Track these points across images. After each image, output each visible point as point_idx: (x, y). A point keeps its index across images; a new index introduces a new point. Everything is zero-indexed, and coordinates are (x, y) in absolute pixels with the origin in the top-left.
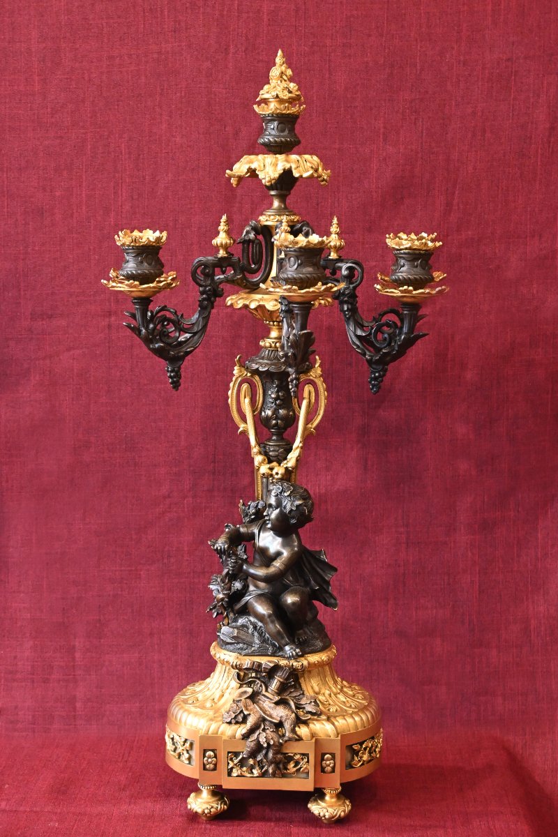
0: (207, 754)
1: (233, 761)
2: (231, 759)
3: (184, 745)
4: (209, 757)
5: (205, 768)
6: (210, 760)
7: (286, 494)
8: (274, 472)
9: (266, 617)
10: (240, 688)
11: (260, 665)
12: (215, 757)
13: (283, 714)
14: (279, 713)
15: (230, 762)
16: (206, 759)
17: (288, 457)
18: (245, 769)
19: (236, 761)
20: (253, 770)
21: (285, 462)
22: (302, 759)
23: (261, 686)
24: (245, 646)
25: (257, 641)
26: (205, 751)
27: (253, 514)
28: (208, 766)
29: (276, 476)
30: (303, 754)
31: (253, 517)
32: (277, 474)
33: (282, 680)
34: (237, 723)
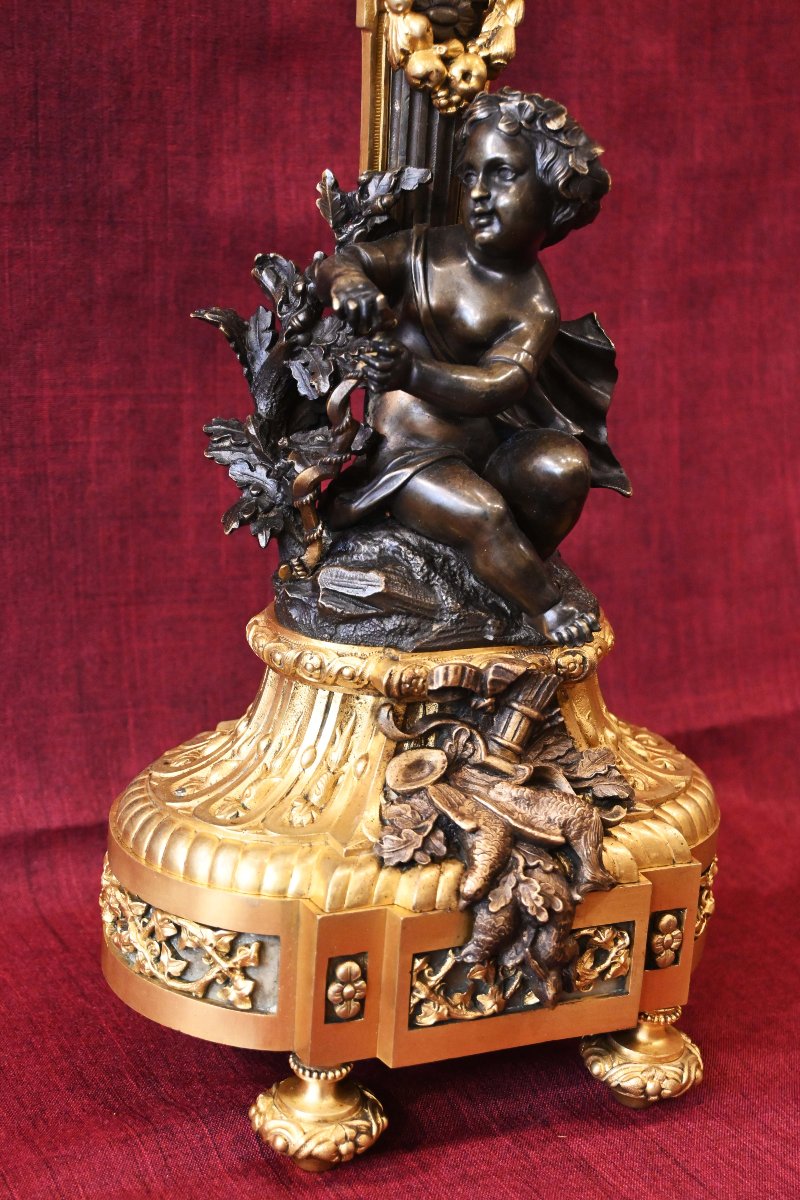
0: (341, 970)
1: (424, 981)
2: (421, 977)
3: (231, 954)
4: (348, 979)
5: (330, 1016)
6: (348, 989)
7: (553, 125)
8: (455, 72)
9: (489, 526)
10: (398, 752)
11: (478, 675)
12: (364, 976)
13: (570, 815)
14: (552, 814)
15: (417, 984)
16: (334, 988)
17: (486, 28)
18: (457, 998)
19: (434, 980)
20: (479, 997)
21: (479, 41)
22: (616, 940)
23: (471, 739)
24: (413, 621)
25: (449, 603)
26: (333, 963)
27: (386, 210)
28: (339, 1009)
29: (463, 86)
30: (616, 927)
31: (378, 220)
32: (466, 75)
33: (535, 714)
34: (436, 860)
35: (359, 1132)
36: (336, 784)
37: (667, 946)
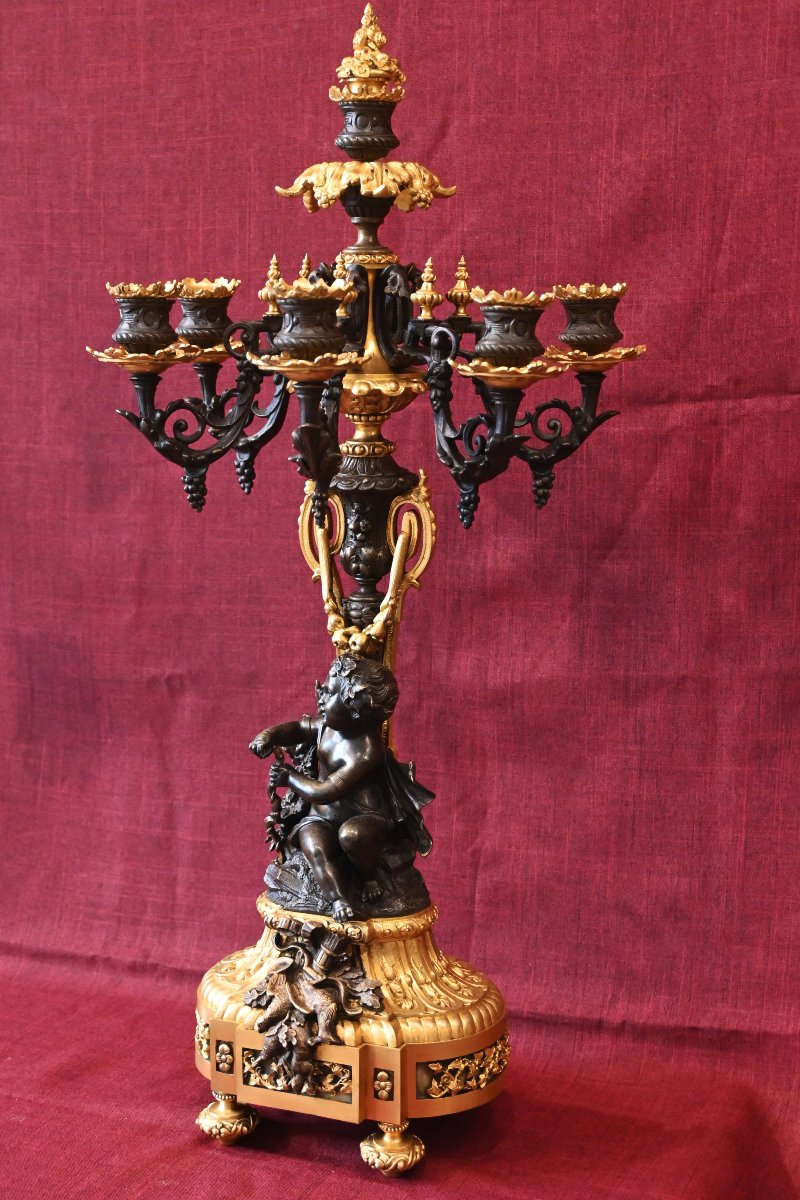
35: (223, 1126)
36: (261, 965)
37: (384, 1088)
